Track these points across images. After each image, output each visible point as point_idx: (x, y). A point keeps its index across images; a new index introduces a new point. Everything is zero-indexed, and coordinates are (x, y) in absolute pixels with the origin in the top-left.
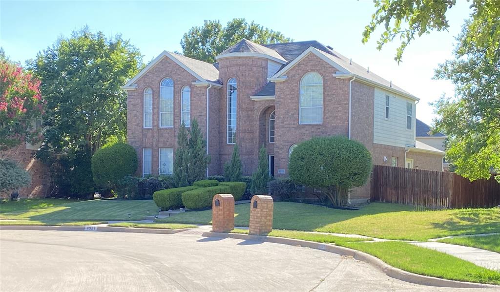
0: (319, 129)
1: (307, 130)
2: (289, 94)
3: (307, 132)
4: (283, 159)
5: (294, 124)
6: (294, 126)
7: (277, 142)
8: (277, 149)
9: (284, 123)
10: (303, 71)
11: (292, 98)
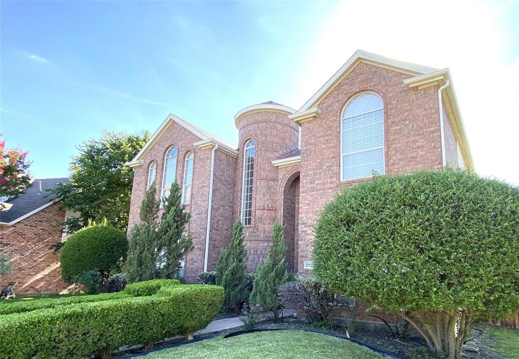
2: (322, 136)
6: (332, 185)
7: (303, 215)
8: (304, 226)
9: (314, 183)
10: (346, 94)
11: (327, 140)
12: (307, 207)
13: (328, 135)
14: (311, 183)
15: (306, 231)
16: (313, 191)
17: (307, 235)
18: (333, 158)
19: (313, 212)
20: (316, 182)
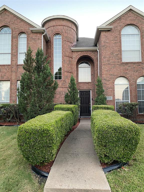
0: (140, 65)
1: (129, 67)
2: (113, 40)
3: (130, 68)
4: (110, 88)
5: (118, 62)
6: (119, 63)
7: (104, 76)
8: (105, 81)
9: (109, 61)
10: (124, 23)
11: (115, 42)
12: (106, 72)
13: (115, 40)
14: (108, 61)
15: (106, 83)
16: (109, 65)
17: (107, 85)
18: (119, 51)
19: (109, 75)
20: (110, 61)
